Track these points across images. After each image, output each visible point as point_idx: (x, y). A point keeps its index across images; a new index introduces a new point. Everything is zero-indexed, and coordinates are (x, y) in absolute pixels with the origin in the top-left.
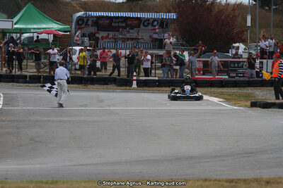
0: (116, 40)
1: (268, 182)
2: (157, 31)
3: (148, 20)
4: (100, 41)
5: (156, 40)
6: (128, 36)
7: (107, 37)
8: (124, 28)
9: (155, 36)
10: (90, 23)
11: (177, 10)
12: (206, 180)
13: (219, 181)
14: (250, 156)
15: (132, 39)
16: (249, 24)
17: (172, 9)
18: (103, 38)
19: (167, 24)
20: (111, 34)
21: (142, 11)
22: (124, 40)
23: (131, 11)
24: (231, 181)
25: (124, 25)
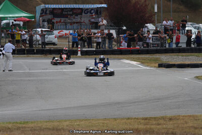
0: (66, 24)
1: (170, 119)
2: (94, 16)
3: (87, 9)
4: (55, 25)
5: (93, 23)
6: (74, 20)
7: (60, 22)
8: (71, 15)
9: (93, 20)
10: (48, 12)
11: (107, 2)
12: (129, 118)
13: (137, 119)
14: (158, 102)
15: (77, 23)
16: (156, 10)
17: (103, 1)
18: (57, 22)
19: (100, 12)
20: (63, 20)
21: (83, 3)
22: (71, 24)
23: (76, 3)
24: (146, 119)
25: (71, 13)
